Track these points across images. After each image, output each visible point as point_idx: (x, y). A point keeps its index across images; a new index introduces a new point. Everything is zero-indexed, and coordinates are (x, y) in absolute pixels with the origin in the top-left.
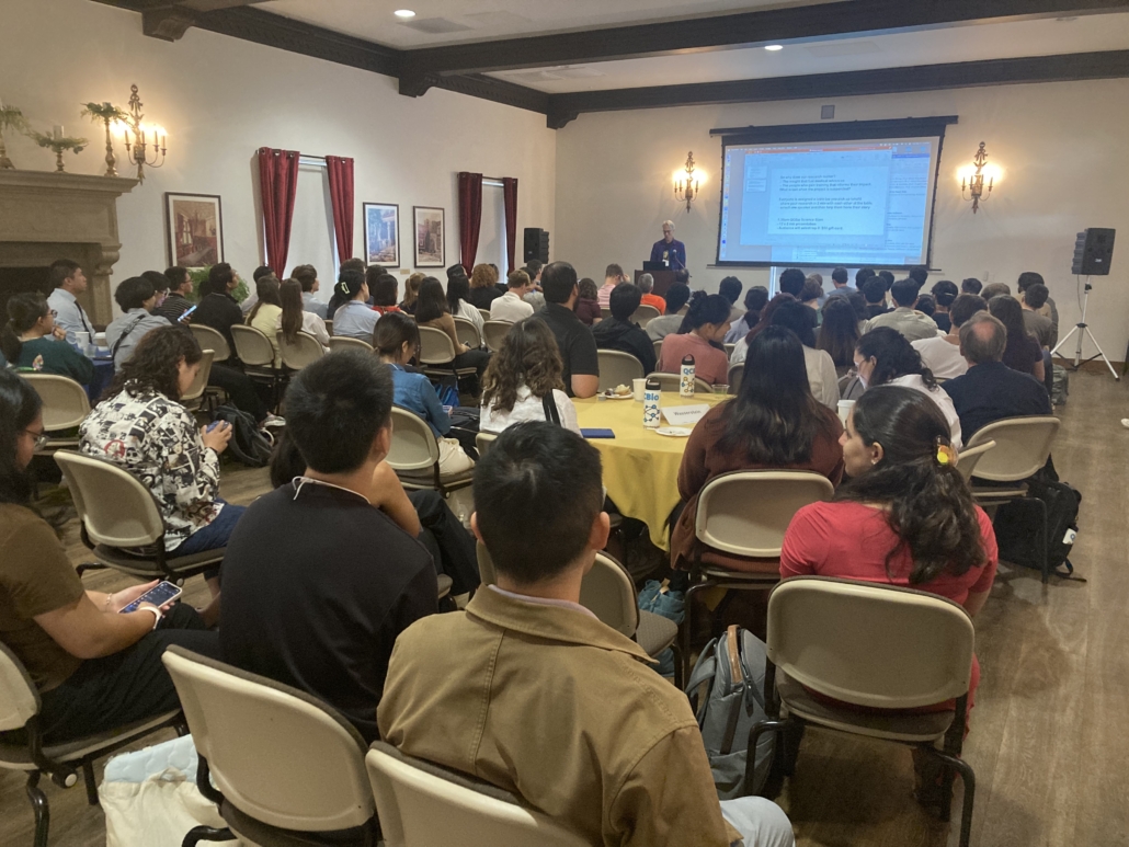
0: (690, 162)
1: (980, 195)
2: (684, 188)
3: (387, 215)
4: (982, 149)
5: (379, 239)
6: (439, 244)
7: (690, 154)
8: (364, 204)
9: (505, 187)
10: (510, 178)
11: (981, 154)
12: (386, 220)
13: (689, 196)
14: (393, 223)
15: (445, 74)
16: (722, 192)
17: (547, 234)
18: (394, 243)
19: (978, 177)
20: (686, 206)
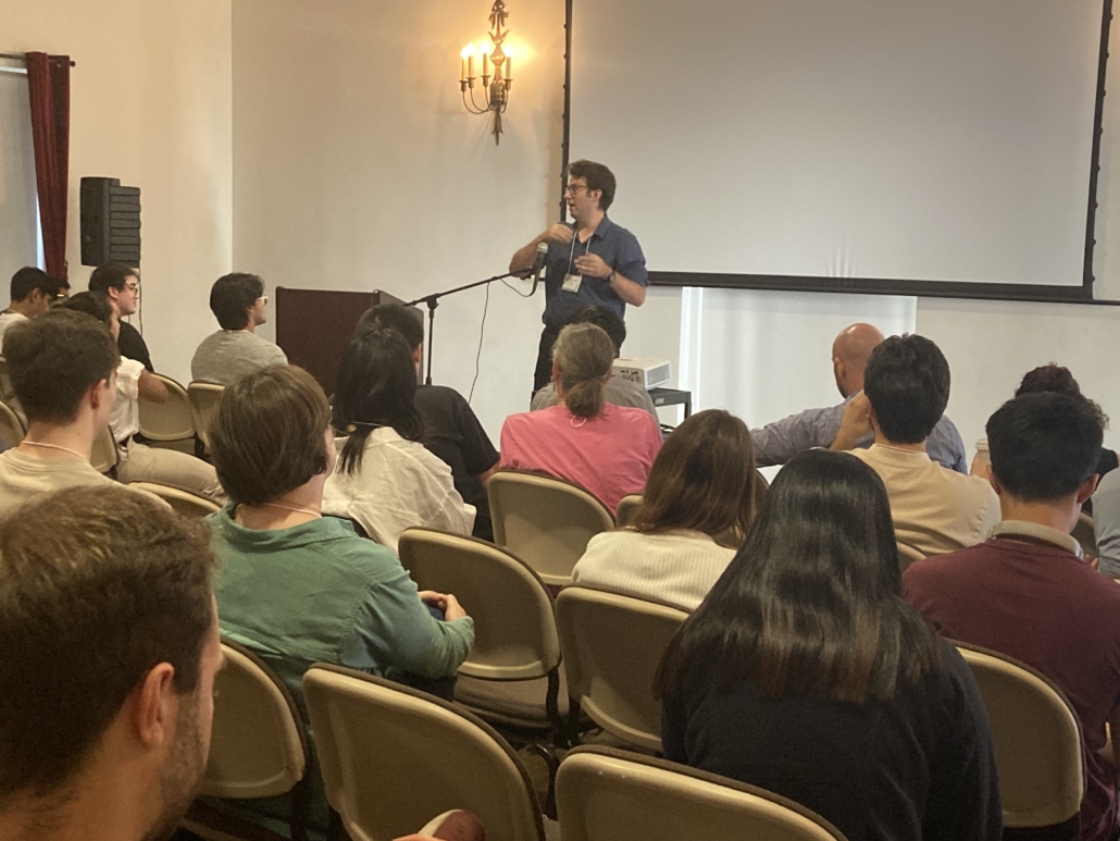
0: (499, 15)
9: (29, 75)
10: (44, 55)
13: (497, 102)
16: (567, 87)
17: (133, 194)
20: (491, 127)
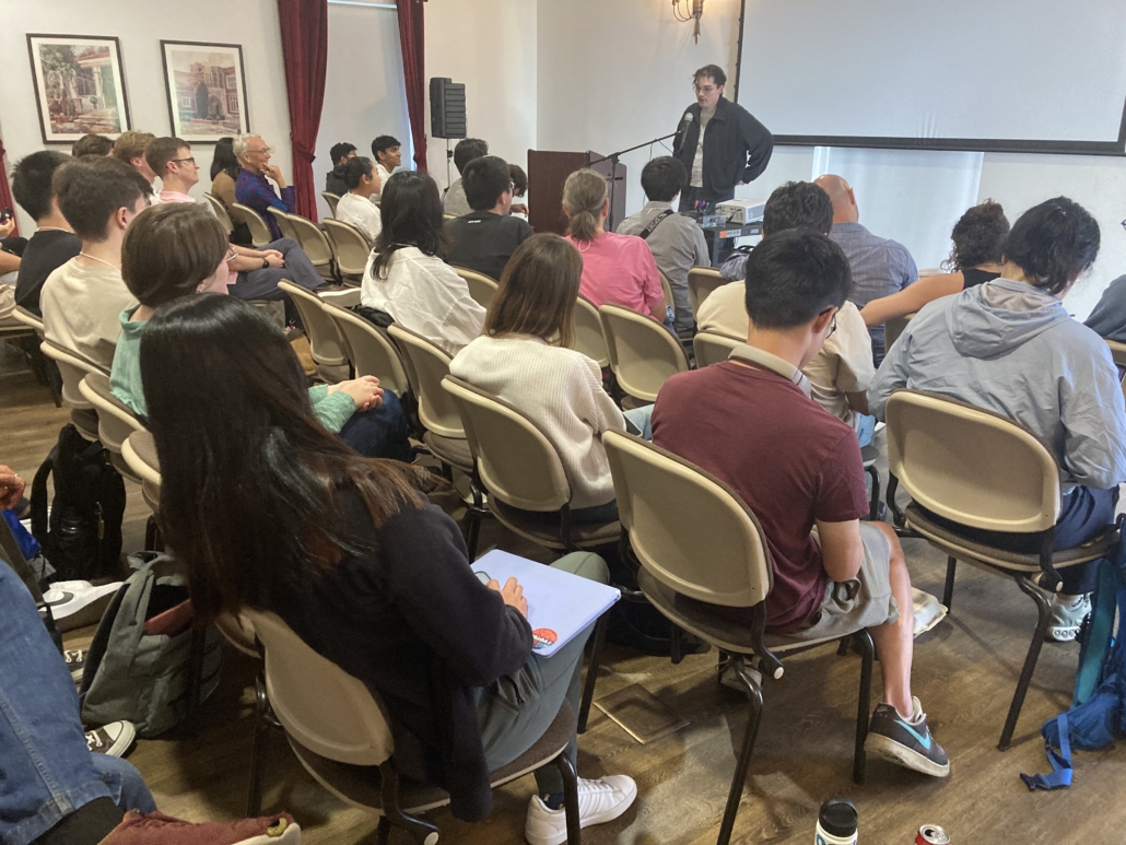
3: (90, 54)
5: (74, 95)
6: (233, 107)
8: (29, 36)
9: (398, 9)
12: (84, 63)
13: (697, 12)
14: (106, 71)
17: (461, 89)
18: (112, 104)
20: (692, 31)
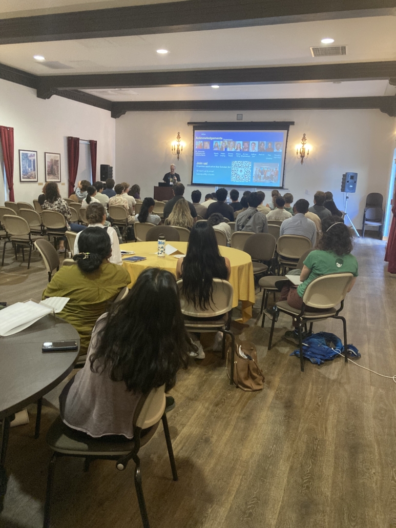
0: (179, 137)
1: (304, 156)
2: (176, 149)
3: (31, 156)
4: (304, 136)
5: (27, 168)
6: (58, 171)
7: (179, 133)
8: (19, 150)
9: (90, 144)
10: (93, 141)
11: (304, 139)
12: (30, 158)
13: (178, 153)
14: (34, 161)
15: (60, 89)
16: (193, 151)
17: (112, 167)
18: (34, 170)
19: (303, 149)
20: (177, 157)
